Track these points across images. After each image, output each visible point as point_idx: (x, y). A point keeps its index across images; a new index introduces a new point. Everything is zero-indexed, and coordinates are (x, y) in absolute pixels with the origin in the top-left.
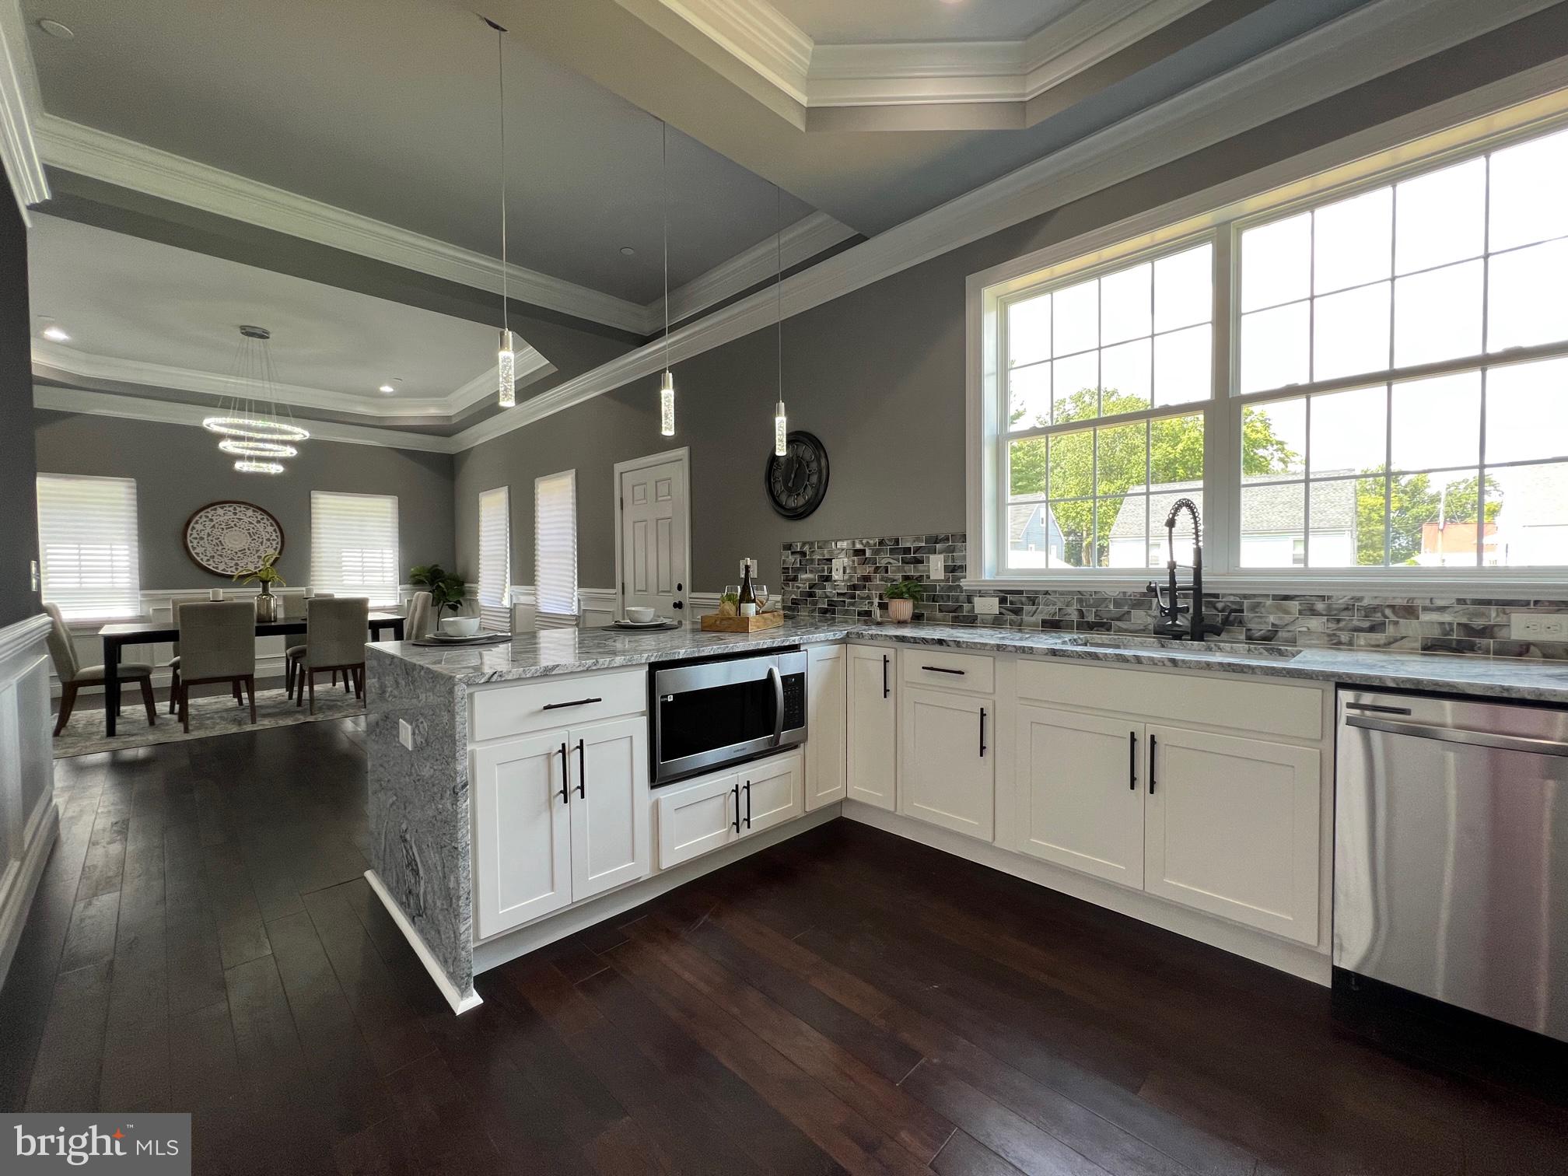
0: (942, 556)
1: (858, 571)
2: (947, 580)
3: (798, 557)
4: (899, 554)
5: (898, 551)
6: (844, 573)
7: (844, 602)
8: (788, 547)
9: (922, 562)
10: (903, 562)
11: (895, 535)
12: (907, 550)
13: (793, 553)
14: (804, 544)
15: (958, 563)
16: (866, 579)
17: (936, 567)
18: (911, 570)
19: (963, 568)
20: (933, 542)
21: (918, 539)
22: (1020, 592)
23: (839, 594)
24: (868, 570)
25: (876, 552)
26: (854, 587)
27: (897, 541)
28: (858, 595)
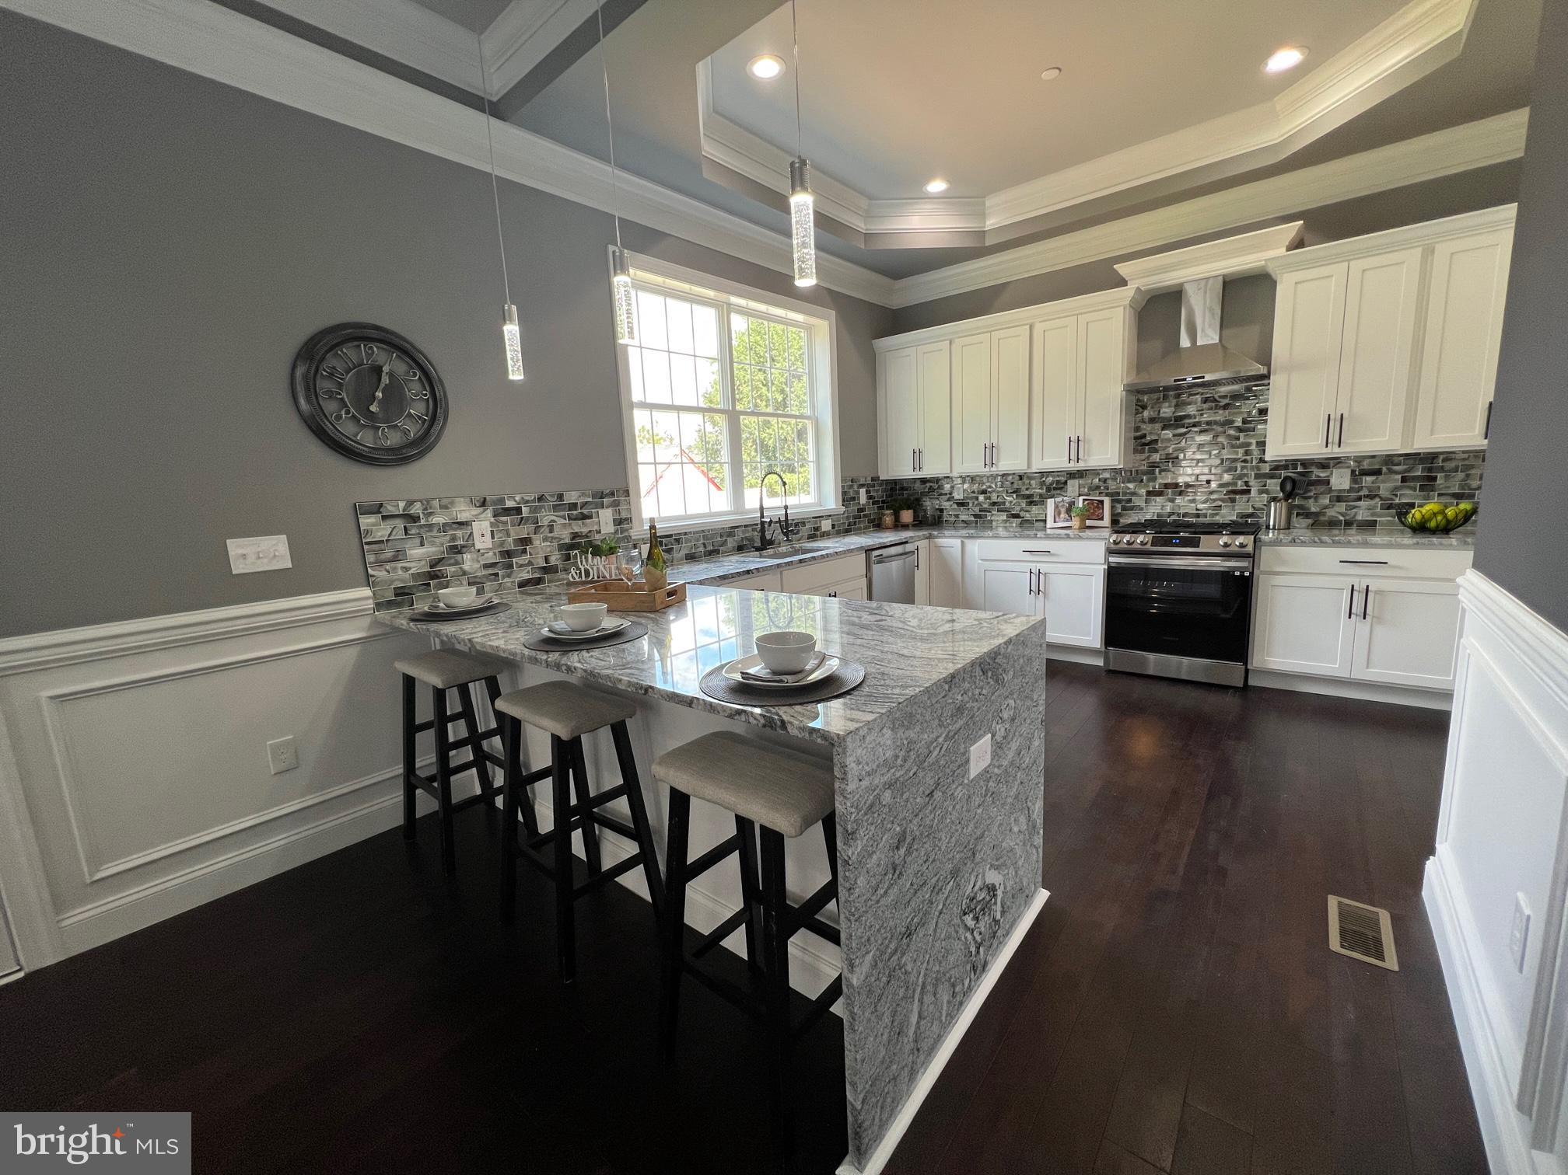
0: (610, 510)
1: (512, 533)
2: (616, 532)
3: (400, 524)
4: (564, 510)
5: (564, 507)
6: (493, 538)
7: (496, 575)
8: (377, 509)
9: (590, 517)
10: (570, 519)
11: (559, 490)
12: (573, 506)
13: (384, 518)
14: (410, 503)
15: (624, 515)
16: (525, 541)
17: (605, 521)
18: (578, 527)
19: (629, 520)
20: (600, 497)
21: (583, 495)
22: (671, 536)
23: (486, 566)
24: (524, 531)
25: (534, 510)
26: (508, 554)
27: (560, 497)
28: (516, 563)
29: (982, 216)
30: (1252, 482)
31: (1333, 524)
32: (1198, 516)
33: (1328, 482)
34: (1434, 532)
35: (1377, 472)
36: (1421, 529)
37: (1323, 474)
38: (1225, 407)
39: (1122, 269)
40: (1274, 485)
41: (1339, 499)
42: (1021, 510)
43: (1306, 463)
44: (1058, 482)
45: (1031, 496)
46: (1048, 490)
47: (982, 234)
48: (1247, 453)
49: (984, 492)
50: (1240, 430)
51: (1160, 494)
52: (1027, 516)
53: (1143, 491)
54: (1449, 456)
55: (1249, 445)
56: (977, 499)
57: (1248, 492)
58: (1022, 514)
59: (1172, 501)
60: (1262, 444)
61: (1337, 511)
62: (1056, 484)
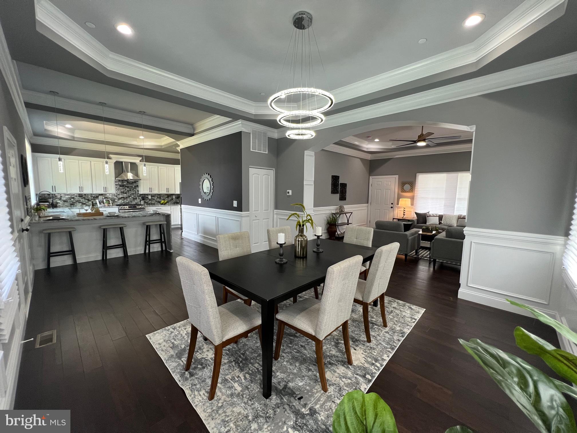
29: (73, 133)
30: (137, 197)
31: (150, 204)
32: (128, 203)
33: (148, 198)
34: (165, 204)
35: (154, 196)
36: (162, 204)
37: (147, 196)
38: (131, 184)
39: (111, 156)
40: (140, 198)
41: (150, 200)
42: (86, 202)
43: (145, 194)
44: (96, 196)
45: (89, 199)
46: (94, 198)
47: (74, 137)
48: (135, 192)
49: (73, 198)
50: (134, 188)
51: (120, 199)
52: (88, 204)
53: (117, 199)
54: (162, 194)
55: (135, 191)
56: (71, 200)
57: (136, 199)
58: (86, 203)
59: (123, 200)
60: (138, 191)
61: (150, 202)
62: (97, 197)
